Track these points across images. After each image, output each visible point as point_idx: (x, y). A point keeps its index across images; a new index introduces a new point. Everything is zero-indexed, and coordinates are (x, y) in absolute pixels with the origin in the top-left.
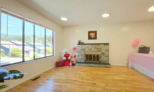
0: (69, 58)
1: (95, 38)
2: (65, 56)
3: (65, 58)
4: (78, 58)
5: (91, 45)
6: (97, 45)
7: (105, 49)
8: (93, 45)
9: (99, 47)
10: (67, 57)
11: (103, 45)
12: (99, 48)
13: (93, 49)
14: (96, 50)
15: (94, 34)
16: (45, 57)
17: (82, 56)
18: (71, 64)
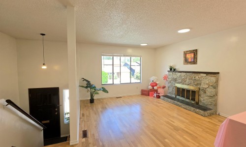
0: (155, 88)
1: (194, 62)
2: (151, 85)
3: (150, 87)
4: (168, 90)
5: (185, 74)
6: (193, 74)
7: (208, 82)
8: (187, 74)
9: (197, 78)
10: (153, 87)
11: (205, 75)
12: (197, 80)
13: (187, 81)
14: (192, 82)
15: (193, 56)
16: (131, 83)
17: (173, 88)
18: (155, 95)
